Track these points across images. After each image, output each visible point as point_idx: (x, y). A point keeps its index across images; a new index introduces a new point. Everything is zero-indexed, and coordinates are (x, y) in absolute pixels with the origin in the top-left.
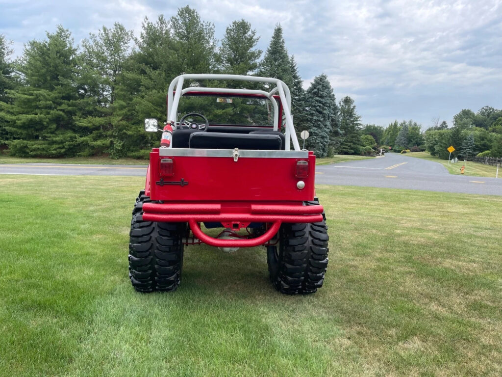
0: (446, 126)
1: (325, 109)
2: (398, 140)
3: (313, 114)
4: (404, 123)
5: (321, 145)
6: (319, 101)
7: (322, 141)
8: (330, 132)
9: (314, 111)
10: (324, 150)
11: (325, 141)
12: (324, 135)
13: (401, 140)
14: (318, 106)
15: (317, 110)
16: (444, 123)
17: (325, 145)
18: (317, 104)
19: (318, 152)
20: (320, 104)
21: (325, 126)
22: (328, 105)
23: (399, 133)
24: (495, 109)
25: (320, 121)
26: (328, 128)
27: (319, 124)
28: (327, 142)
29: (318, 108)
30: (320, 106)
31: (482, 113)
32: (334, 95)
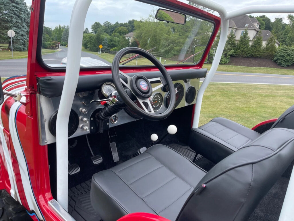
0: (88, 31)
1: (21, 14)
2: (63, 38)
3: (12, 16)
4: (64, 27)
5: (22, 41)
6: (16, 6)
7: (22, 38)
8: (27, 31)
9: (13, 14)
10: (24, 45)
11: (25, 39)
12: (23, 34)
13: (65, 38)
14: (16, 10)
15: (15, 14)
16: (87, 29)
17: (24, 42)
18: (15, 9)
19: (20, 46)
20: (16, 9)
21: (23, 27)
22: (23, 11)
23: (63, 33)
24: (111, 23)
25: (18, 22)
26: (26, 29)
27: (18, 25)
28: (26, 39)
29: (16, 12)
30: (17, 11)
31: (105, 25)
32: (25, 3)
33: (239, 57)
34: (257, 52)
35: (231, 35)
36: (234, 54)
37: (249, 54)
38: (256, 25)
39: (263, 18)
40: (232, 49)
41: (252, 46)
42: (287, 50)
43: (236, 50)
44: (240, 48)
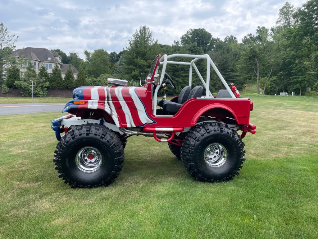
33: (56, 89)
34: (71, 84)
35: (42, 68)
36: (50, 86)
37: (64, 85)
38: (58, 58)
39: (59, 52)
40: (46, 81)
41: (65, 79)
42: (96, 82)
43: (51, 82)
44: (54, 80)
